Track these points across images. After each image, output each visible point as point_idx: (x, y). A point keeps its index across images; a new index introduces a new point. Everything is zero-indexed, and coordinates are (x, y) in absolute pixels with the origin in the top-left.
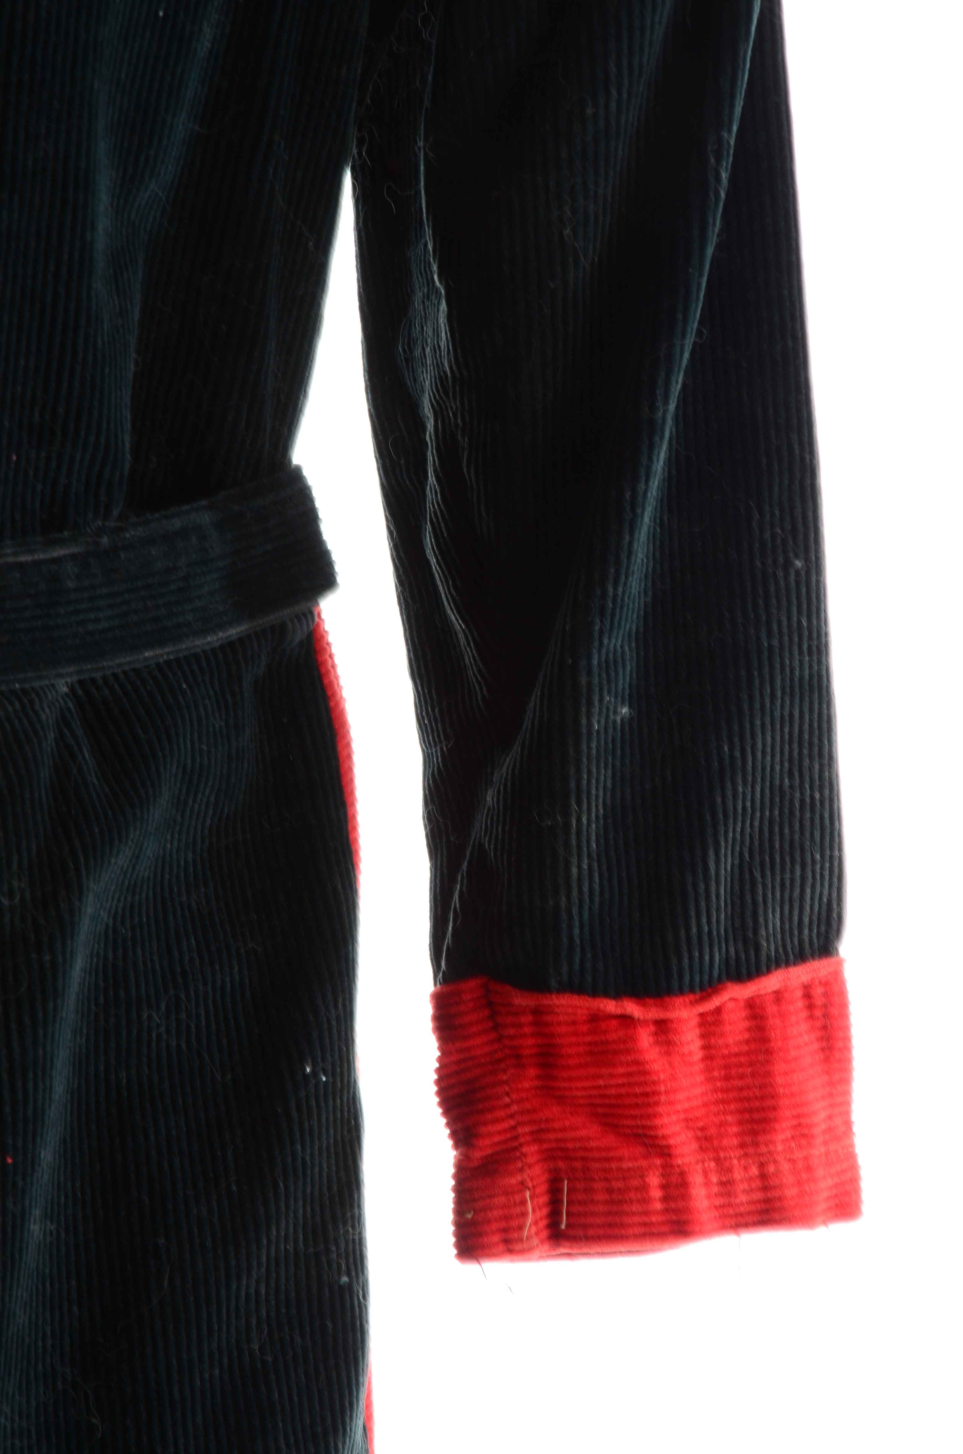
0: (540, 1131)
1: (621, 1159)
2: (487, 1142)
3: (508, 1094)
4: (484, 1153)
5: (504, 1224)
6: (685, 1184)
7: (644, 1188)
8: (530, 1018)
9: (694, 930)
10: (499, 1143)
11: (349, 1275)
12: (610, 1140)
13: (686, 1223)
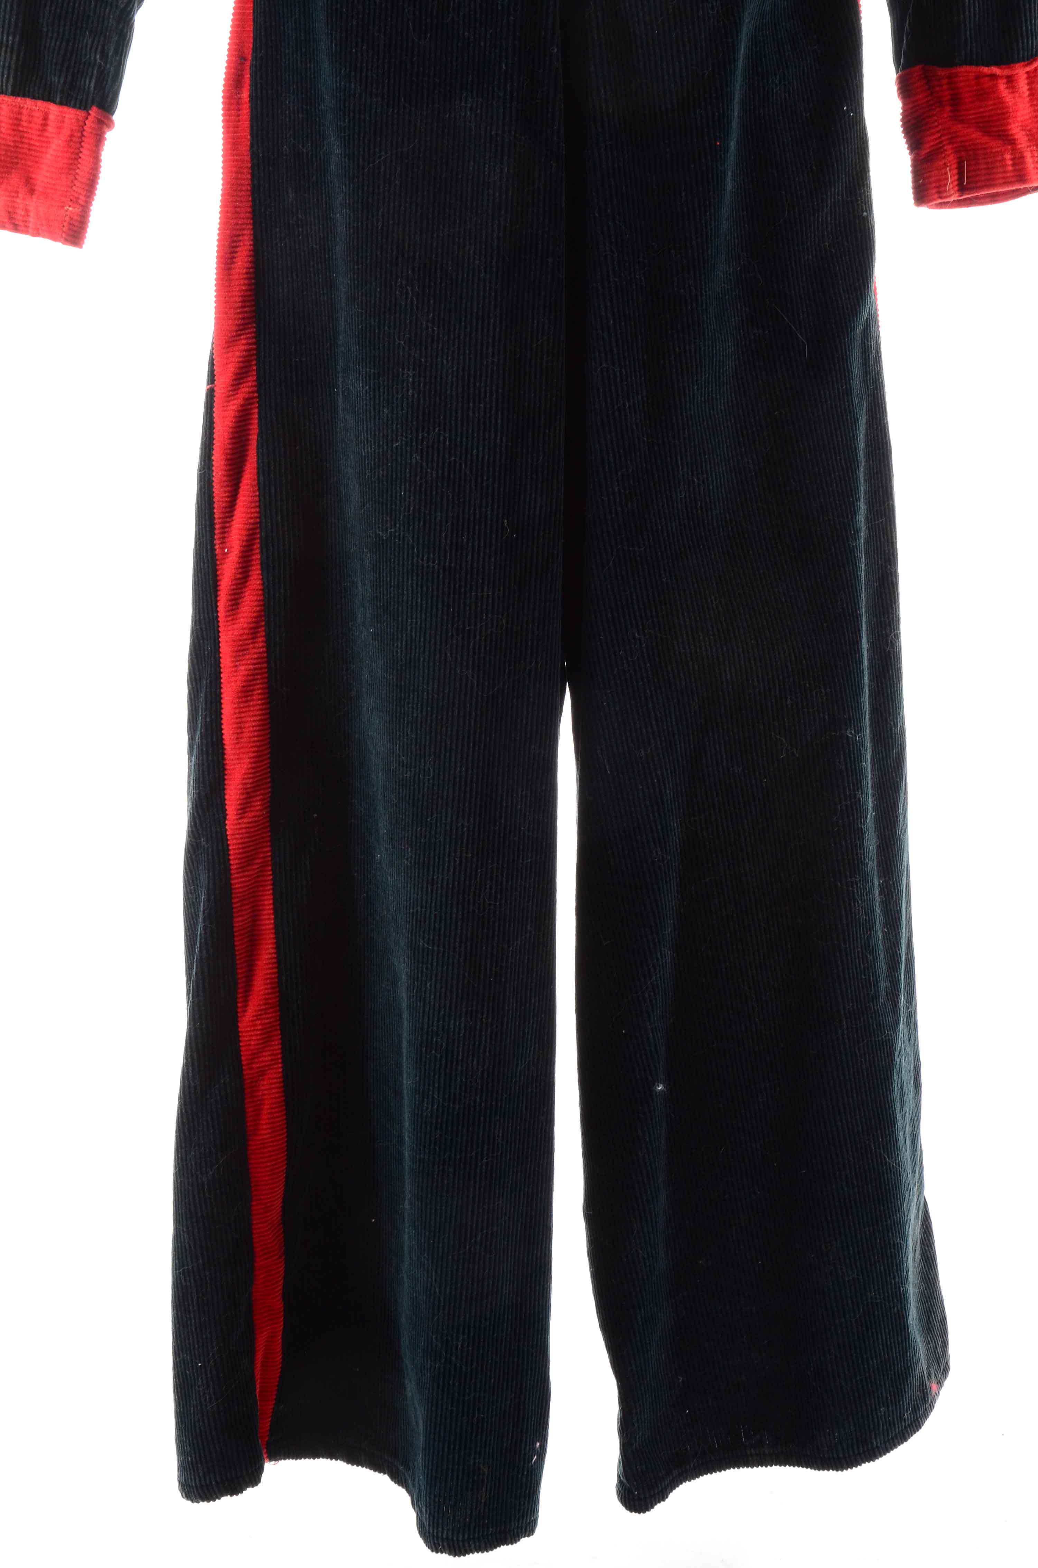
0: (952, 138)
1: (992, 148)
2: (928, 145)
3: (936, 121)
4: (927, 151)
5: (938, 184)
6: (1022, 157)
7: (1004, 160)
8: (946, 81)
9: (1024, 28)
10: (933, 146)
11: (866, 212)
12: (986, 139)
13: (1024, 175)
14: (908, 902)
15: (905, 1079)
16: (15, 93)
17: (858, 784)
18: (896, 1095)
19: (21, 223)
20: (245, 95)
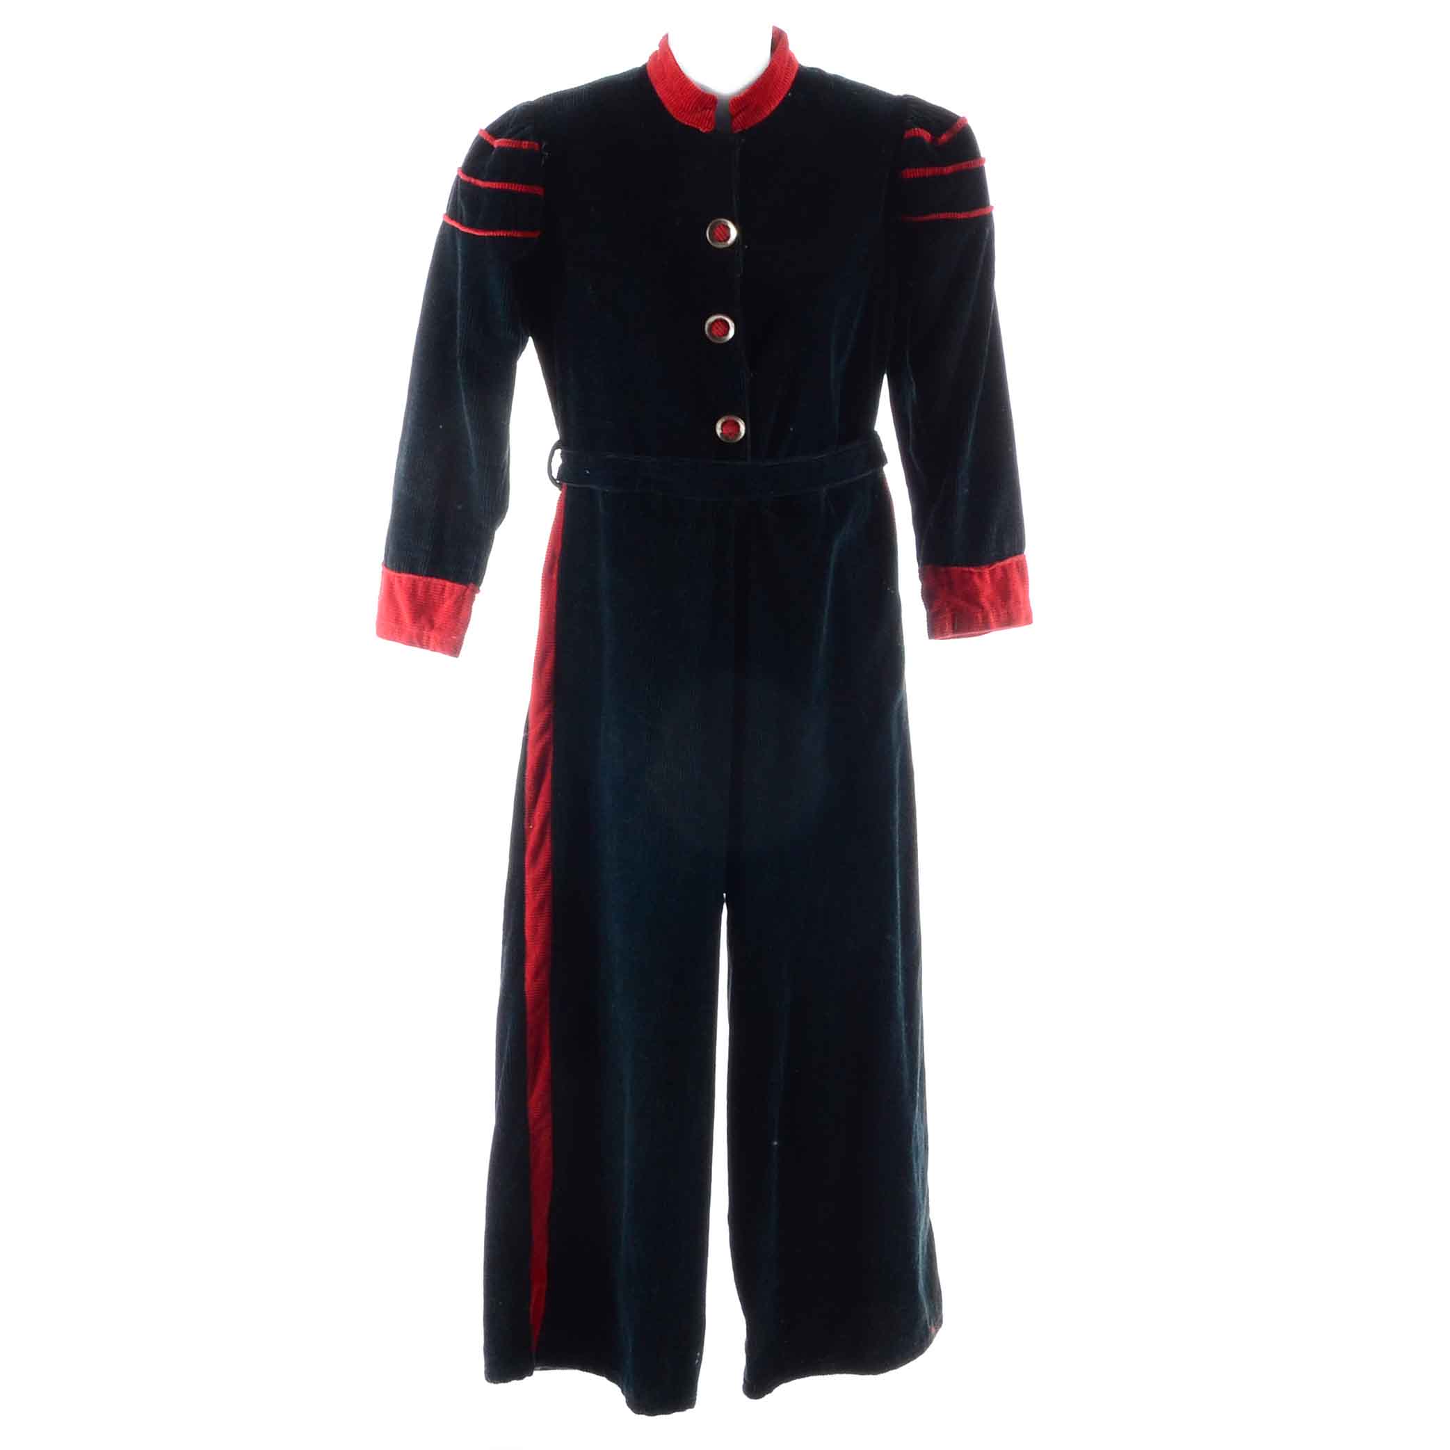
0: (949, 604)
1: (971, 610)
2: (935, 607)
6: (988, 615)
8: (945, 574)
10: (938, 607)
12: (967, 605)
14: (922, 1038)
15: (919, 1144)
16: (427, 576)
17: (893, 967)
18: (913, 1151)
19: (424, 644)
20: (555, 576)
